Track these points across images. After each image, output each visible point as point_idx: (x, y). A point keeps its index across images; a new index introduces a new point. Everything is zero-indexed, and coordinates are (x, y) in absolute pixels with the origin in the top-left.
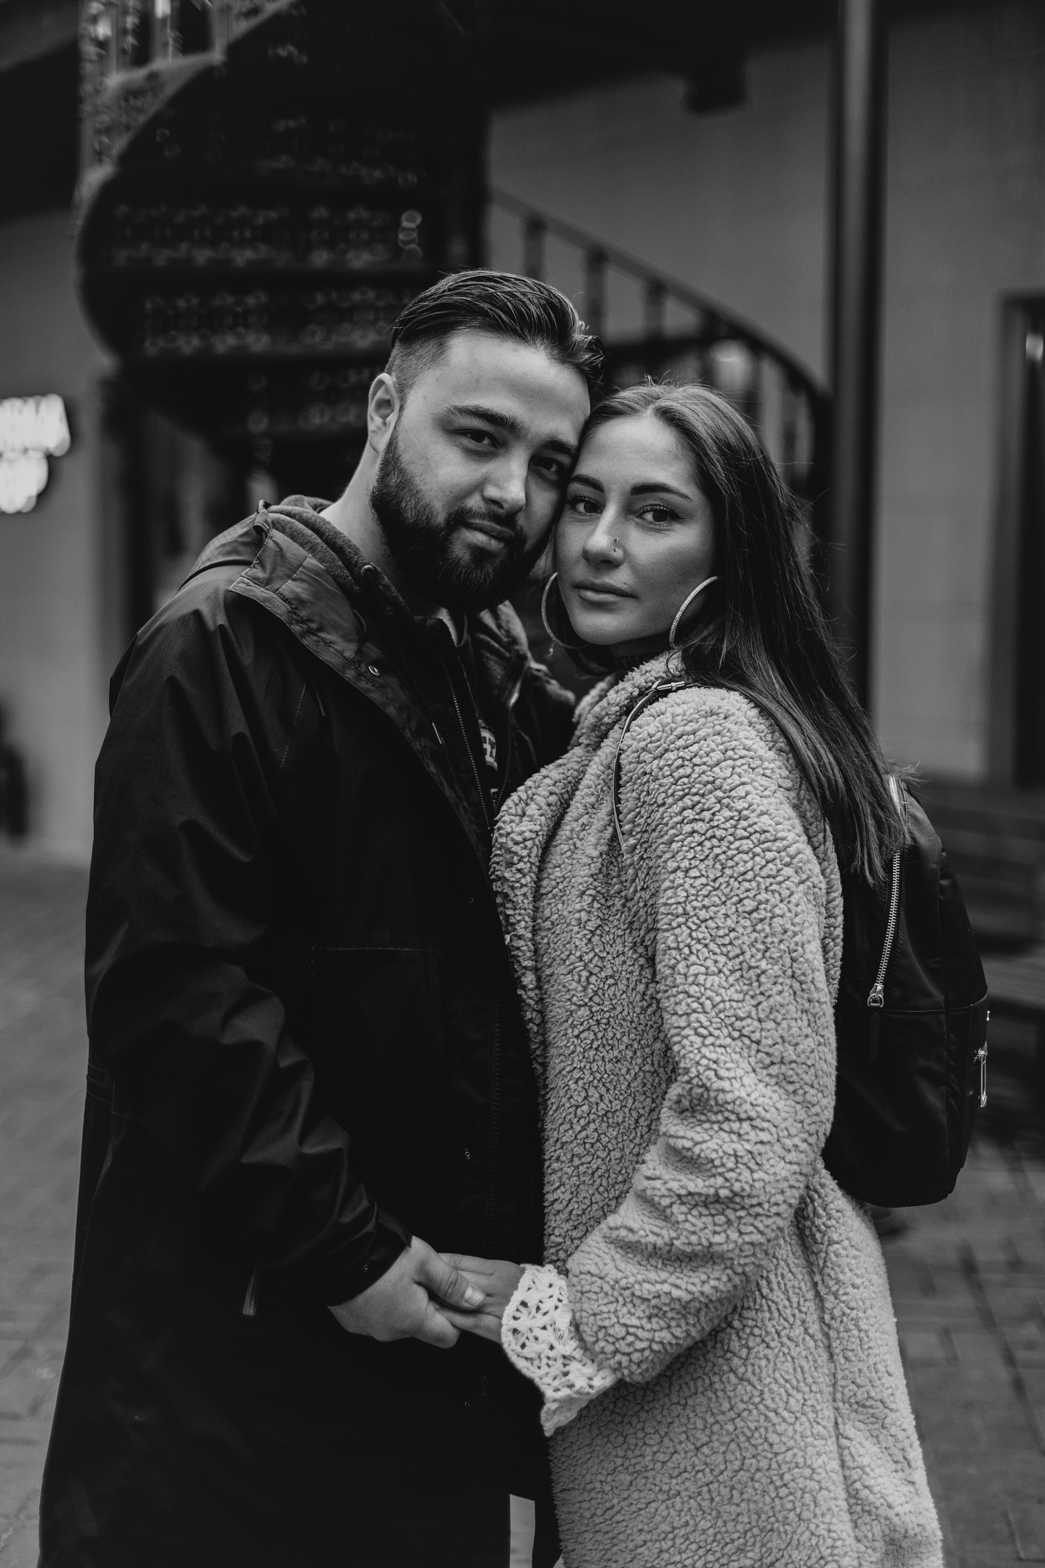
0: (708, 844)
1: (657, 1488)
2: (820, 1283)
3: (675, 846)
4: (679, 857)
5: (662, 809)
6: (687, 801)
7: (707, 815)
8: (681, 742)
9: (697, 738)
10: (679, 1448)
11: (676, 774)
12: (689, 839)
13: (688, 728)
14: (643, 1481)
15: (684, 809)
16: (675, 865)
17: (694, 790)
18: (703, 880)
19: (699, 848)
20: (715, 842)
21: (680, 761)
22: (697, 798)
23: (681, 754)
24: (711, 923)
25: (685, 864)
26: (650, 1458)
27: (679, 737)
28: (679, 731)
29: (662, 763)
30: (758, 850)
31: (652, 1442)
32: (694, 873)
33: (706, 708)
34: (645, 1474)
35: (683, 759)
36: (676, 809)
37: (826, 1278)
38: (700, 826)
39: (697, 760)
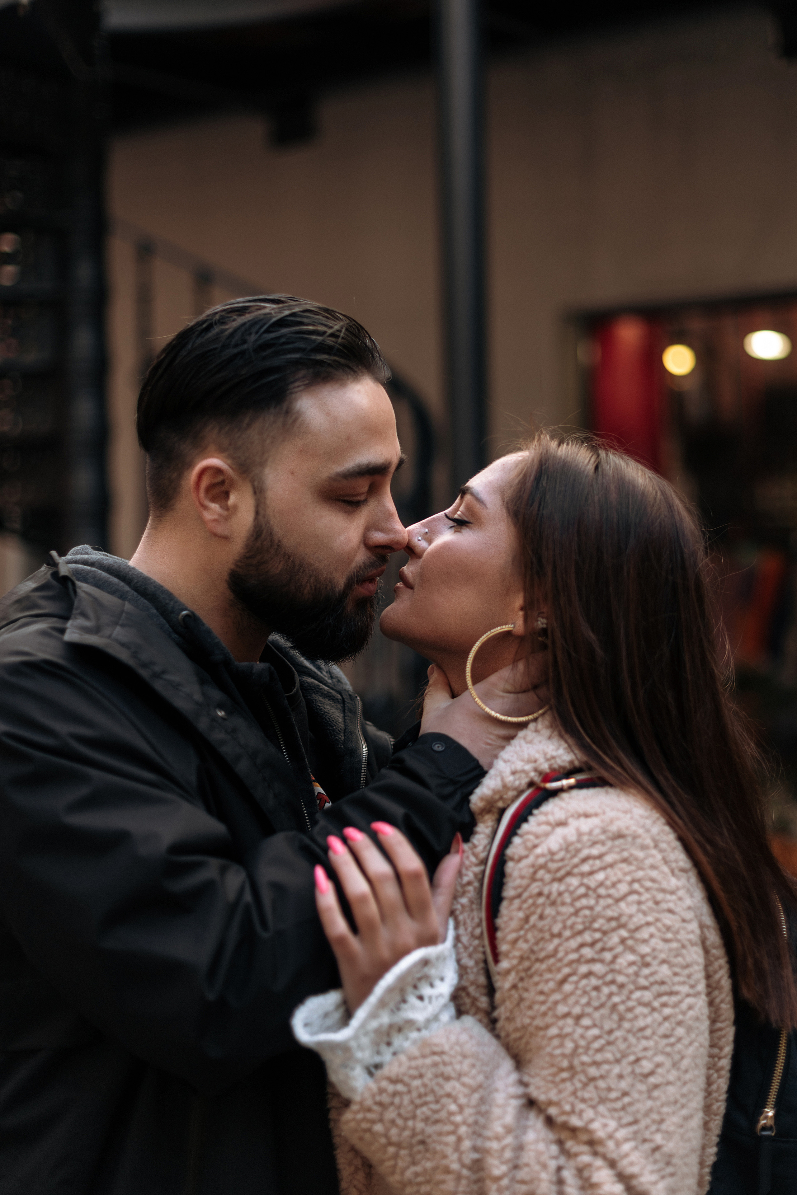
0: (606, 990)
3: (568, 987)
4: (571, 1000)
5: (556, 941)
6: (587, 937)
7: (608, 956)
8: (586, 868)
9: (604, 864)
11: (578, 904)
12: (584, 982)
13: (595, 851)
15: (582, 945)
17: (596, 925)
18: (595, 1032)
19: (594, 994)
20: (614, 988)
21: (582, 890)
22: (598, 935)
23: (586, 881)
24: (602, 1084)
25: (577, 1010)
27: (584, 860)
28: (585, 853)
29: (562, 888)
30: (656, 1004)
32: (586, 1022)
33: (614, 828)
35: (588, 888)
36: (574, 943)
38: (598, 968)
39: (602, 891)
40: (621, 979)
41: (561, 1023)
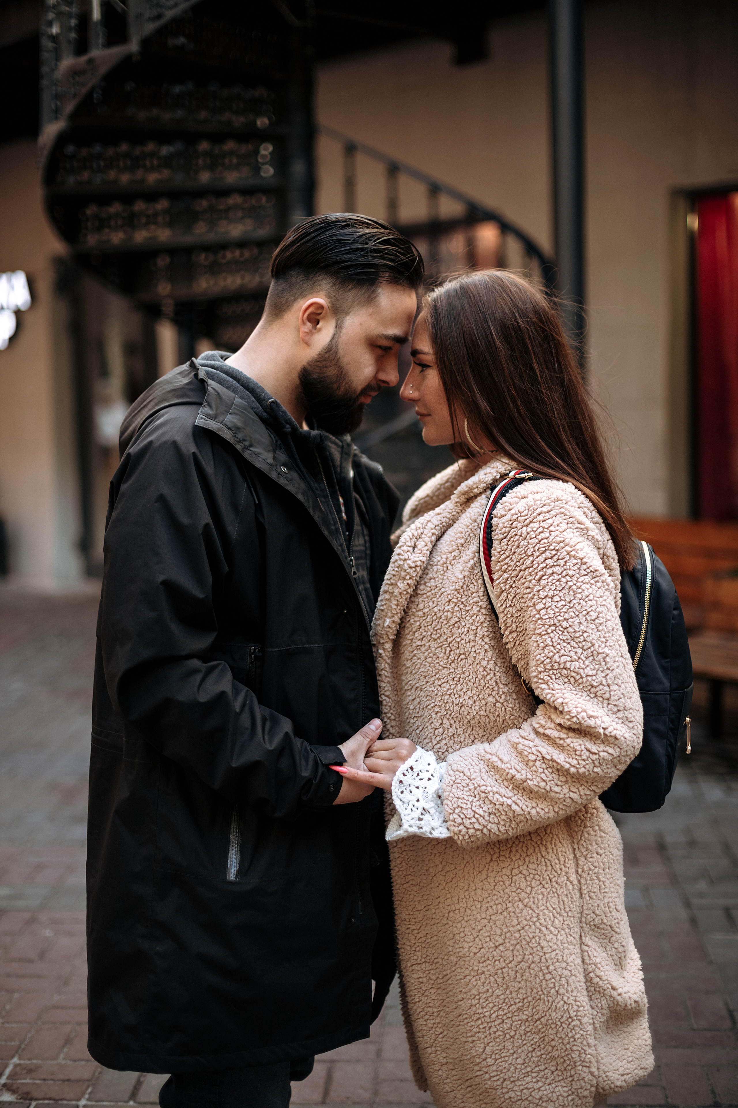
0: (564, 580)
1: (471, 968)
2: (577, 849)
3: (543, 582)
4: (547, 589)
5: (531, 558)
6: (548, 554)
7: (562, 562)
8: (541, 518)
9: (551, 516)
10: (485, 945)
11: (539, 537)
12: (551, 578)
13: (545, 509)
14: (463, 962)
15: (546, 559)
16: (546, 594)
17: (552, 547)
18: (563, 603)
19: (558, 583)
20: (568, 578)
21: (541, 529)
22: (554, 552)
23: (542, 524)
24: (570, 630)
25: (551, 593)
26: (467, 949)
27: (539, 515)
28: (539, 511)
29: (529, 530)
31: (468, 940)
32: (556, 599)
34: (464, 959)
35: (544, 528)
36: (541, 559)
37: (581, 847)
38: (556, 569)
39: (551, 528)
40: (571, 573)
41: (544, 601)
